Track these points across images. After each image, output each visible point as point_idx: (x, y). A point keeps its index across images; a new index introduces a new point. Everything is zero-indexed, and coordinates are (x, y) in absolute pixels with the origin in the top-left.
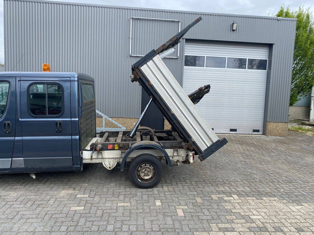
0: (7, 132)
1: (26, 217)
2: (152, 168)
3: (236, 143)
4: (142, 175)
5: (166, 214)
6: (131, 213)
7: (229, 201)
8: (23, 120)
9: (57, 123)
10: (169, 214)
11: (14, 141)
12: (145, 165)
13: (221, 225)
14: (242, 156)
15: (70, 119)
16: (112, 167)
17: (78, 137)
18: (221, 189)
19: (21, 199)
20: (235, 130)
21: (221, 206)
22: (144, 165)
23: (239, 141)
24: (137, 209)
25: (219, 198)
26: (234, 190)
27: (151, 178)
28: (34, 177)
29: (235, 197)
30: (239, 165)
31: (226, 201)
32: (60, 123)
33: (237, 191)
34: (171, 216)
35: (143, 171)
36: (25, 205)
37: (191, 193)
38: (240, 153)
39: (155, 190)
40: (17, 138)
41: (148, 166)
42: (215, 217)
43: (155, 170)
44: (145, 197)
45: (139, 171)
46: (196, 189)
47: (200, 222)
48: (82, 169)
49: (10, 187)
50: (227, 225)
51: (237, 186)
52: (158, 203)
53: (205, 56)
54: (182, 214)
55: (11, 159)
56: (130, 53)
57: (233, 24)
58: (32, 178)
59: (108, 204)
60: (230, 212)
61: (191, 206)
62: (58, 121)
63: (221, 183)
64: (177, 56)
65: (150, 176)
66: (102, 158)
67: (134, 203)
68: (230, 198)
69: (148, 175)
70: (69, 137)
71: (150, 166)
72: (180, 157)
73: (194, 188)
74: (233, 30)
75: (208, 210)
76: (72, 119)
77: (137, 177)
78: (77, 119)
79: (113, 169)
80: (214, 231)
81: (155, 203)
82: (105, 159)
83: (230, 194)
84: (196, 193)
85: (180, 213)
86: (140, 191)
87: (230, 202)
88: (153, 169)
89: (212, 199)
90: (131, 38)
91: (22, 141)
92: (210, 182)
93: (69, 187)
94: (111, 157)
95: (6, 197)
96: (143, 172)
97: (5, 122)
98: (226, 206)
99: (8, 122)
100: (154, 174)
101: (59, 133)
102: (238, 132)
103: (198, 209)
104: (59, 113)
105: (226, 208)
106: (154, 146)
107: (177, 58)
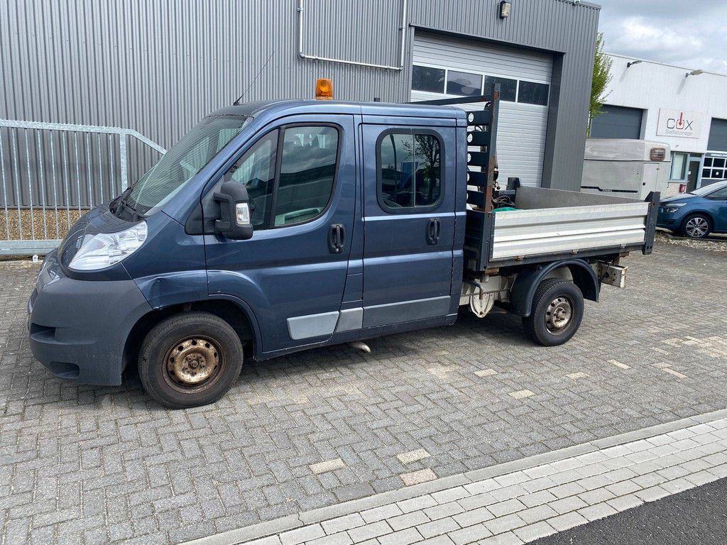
0: (337, 250)
2: (569, 304)
4: (554, 320)
8: (369, 219)
11: (347, 270)
12: (560, 300)
15: (452, 214)
16: (485, 311)
17: (462, 252)
28: (366, 348)
32: (437, 223)
35: (555, 312)
40: (352, 263)
41: (563, 300)
43: (572, 308)
52: (620, 365)
53: (447, 69)
54: (682, 375)
55: (339, 312)
56: (301, 51)
57: (503, 3)
58: (361, 351)
61: (670, 362)
62: (435, 218)
64: (399, 65)
65: (566, 322)
66: (470, 295)
69: (562, 319)
70: (448, 254)
74: (502, 18)
76: (457, 214)
77: (545, 325)
81: (616, 366)
82: (474, 296)
83: (680, 336)
85: (677, 374)
90: (302, 12)
96: (555, 315)
97: (334, 226)
99: (341, 226)
101: (430, 245)
104: (436, 201)
106: (581, 262)
107: (400, 70)
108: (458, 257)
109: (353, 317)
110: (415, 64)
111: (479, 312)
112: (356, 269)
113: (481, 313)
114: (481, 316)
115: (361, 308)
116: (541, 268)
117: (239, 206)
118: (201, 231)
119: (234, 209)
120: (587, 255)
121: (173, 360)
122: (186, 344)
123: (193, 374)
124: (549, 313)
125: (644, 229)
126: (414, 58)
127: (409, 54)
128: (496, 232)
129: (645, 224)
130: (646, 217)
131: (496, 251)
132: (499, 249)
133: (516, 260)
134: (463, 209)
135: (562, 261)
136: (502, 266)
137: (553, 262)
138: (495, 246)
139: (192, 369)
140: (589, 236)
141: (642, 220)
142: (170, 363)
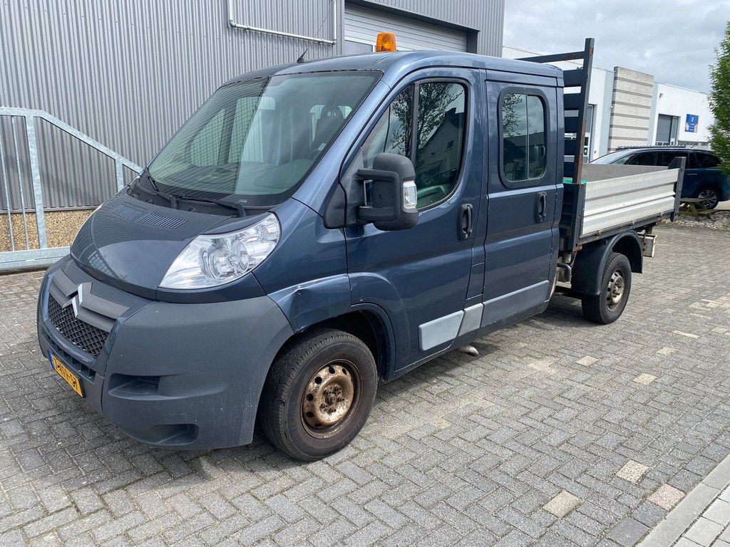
0: (467, 235)
11: (471, 260)
15: (554, 187)
17: (558, 231)
22: (614, 274)
55: (463, 312)
56: (231, 18)
62: (543, 192)
64: (332, 38)
69: (618, 295)
76: (558, 186)
77: (606, 302)
91: (485, 256)
97: (465, 206)
99: (471, 206)
101: (539, 224)
106: (634, 233)
107: (333, 44)
108: (555, 236)
109: (474, 315)
110: (345, 38)
112: (479, 258)
115: (481, 305)
116: (607, 243)
117: (406, 185)
118: (342, 223)
119: (401, 188)
121: (311, 397)
122: (323, 373)
123: (330, 412)
124: (609, 290)
125: (674, 196)
126: (346, 33)
129: (675, 191)
130: (675, 184)
131: (585, 226)
132: (587, 224)
133: (596, 235)
134: (560, 182)
135: (622, 233)
137: (615, 235)
138: (585, 220)
139: (329, 406)
140: (643, 205)
141: (672, 186)
142: (307, 402)
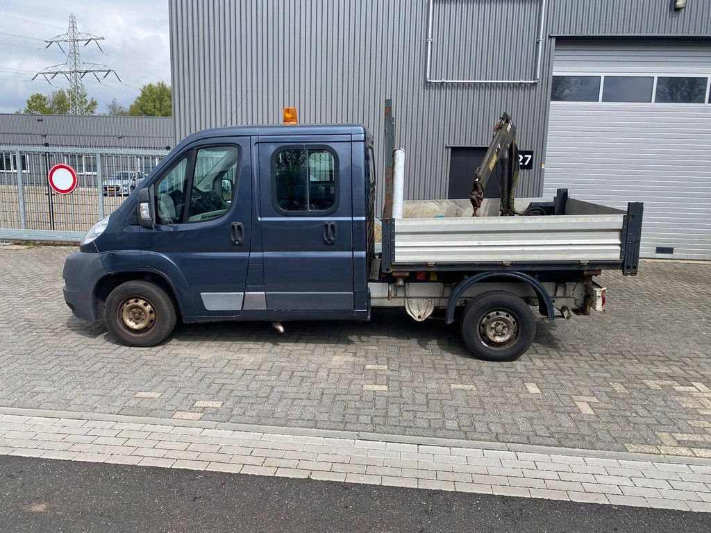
0: (237, 242)
1: (290, 397)
2: (511, 319)
3: (676, 279)
4: (490, 334)
5: (557, 409)
6: (482, 403)
7: (689, 395)
8: (264, 219)
9: (327, 226)
10: (561, 410)
11: (248, 260)
12: (498, 314)
13: (679, 436)
14: (699, 307)
15: (350, 219)
16: (424, 316)
17: (363, 254)
18: (663, 369)
19: (268, 366)
20: (670, 251)
21: (672, 401)
22: (495, 313)
23: (682, 274)
24: (491, 397)
25: (661, 386)
26: (693, 373)
27: (509, 340)
28: (281, 329)
29: (700, 386)
30: (695, 325)
31: (680, 394)
32: (332, 226)
33: (701, 375)
34: (569, 414)
35: (493, 326)
36: (279, 376)
37: (597, 374)
38: (691, 299)
39: (519, 365)
40: (253, 255)
41: (503, 315)
42: (664, 421)
43: (518, 325)
44: (502, 377)
45: (483, 326)
46: (606, 367)
47: (634, 428)
48: (369, 317)
49: (238, 346)
50: (694, 437)
51: (699, 366)
52: (533, 389)
53: (603, 75)
54: (590, 412)
55: (243, 293)
56: (428, 76)
58: (278, 331)
59: (432, 385)
60: (694, 413)
61: (606, 399)
62: (329, 222)
63: (661, 358)
64: (535, 78)
65: (507, 337)
66: (405, 297)
67: (482, 386)
68: (688, 389)
69: (503, 335)
70: (348, 254)
71: (507, 316)
72: (569, 299)
73: (601, 366)
74: (678, 10)
75: (644, 407)
76: (355, 219)
77: (480, 337)
78: (364, 218)
79: (427, 319)
80: (667, 444)
81: (526, 388)
82: (410, 299)
83: (687, 381)
84: (608, 375)
85: (586, 410)
86: (486, 366)
87: (692, 396)
88: (514, 323)
89: (649, 388)
90: (430, 42)
91: (263, 259)
92: (634, 356)
93: (345, 352)
94: (422, 296)
95: (238, 362)
96: (492, 328)
98: (683, 402)
99: (239, 223)
100: (517, 333)
101: (330, 246)
102: (675, 255)
103: (622, 405)
104: (330, 206)
105: (684, 405)
106: (518, 275)
107: (537, 83)
108: (360, 259)
109: (257, 299)
110: (554, 74)
111: (417, 316)
112: (257, 260)
113: (419, 317)
114: (419, 320)
115: (263, 293)
116: (466, 277)
117: (142, 204)
119: (139, 207)
120: (528, 269)
121: (123, 311)
123: (137, 323)
125: (620, 245)
126: (555, 68)
127: (548, 66)
128: (397, 237)
129: (621, 239)
130: (620, 231)
131: (398, 255)
132: (402, 254)
133: (426, 266)
135: (493, 272)
136: (410, 270)
137: (480, 272)
138: (396, 250)
140: (526, 248)
141: (617, 234)
142: (121, 312)
